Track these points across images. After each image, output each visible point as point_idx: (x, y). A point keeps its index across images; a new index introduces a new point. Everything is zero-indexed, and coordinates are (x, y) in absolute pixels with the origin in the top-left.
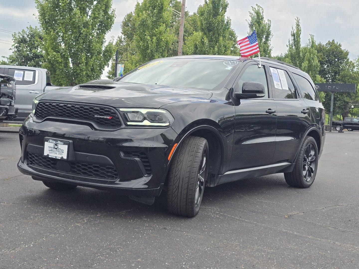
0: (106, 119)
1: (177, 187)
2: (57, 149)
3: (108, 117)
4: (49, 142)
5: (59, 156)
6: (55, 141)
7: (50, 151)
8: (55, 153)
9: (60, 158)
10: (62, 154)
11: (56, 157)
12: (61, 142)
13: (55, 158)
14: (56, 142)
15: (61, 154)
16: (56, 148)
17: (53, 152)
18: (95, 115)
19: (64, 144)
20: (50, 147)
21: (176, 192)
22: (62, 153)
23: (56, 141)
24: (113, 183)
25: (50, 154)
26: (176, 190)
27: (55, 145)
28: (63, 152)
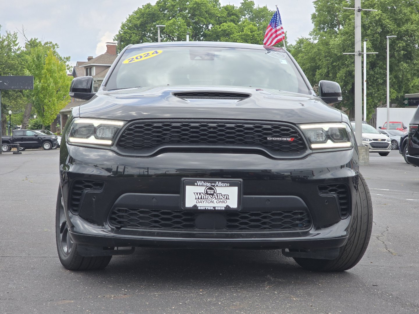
0: (287, 142)
1: (354, 230)
2: (213, 195)
3: (289, 139)
4: (197, 185)
5: (220, 206)
6: (208, 182)
7: (199, 199)
8: (209, 202)
9: (224, 209)
10: (225, 202)
11: (214, 207)
12: (224, 183)
13: (212, 208)
14: (213, 184)
15: (223, 202)
16: (210, 194)
17: (204, 200)
18: (269, 137)
19: (230, 186)
20: (199, 194)
21: (352, 237)
22: (224, 200)
23: (211, 183)
24: (306, 234)
25: (198, 205)
26: (353, 234)
27: (208, 189)
28: (227, 199)
